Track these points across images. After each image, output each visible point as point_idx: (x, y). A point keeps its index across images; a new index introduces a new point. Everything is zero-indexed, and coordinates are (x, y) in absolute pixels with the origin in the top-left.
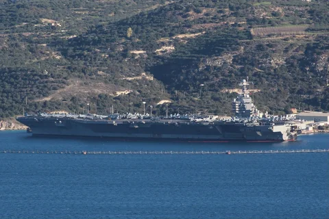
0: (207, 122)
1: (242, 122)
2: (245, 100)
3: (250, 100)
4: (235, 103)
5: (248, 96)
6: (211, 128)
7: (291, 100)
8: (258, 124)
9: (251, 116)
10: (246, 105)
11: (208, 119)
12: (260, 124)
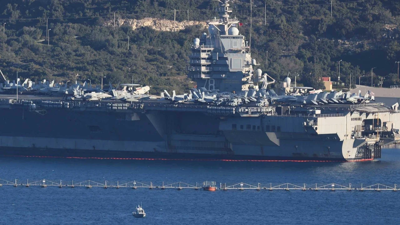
0: (123, 101)
1: (224, 104)
2: (227, 44)
3: (241, 44)
4: (198, 51)
5: (236, 32)
6: (135, 118)
7: (308, 54)
8: (270, 111)
9: (245, 88)
10: (229, 56)
11: (124, 94)
12: (278, 110)
